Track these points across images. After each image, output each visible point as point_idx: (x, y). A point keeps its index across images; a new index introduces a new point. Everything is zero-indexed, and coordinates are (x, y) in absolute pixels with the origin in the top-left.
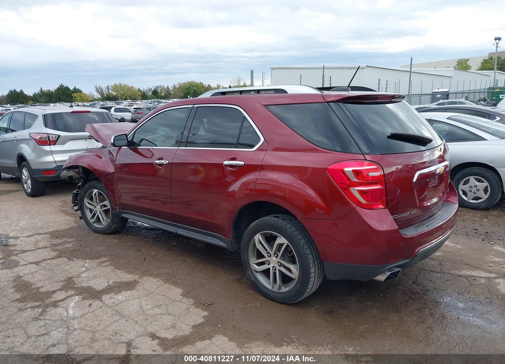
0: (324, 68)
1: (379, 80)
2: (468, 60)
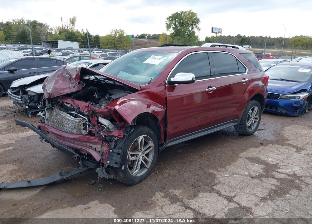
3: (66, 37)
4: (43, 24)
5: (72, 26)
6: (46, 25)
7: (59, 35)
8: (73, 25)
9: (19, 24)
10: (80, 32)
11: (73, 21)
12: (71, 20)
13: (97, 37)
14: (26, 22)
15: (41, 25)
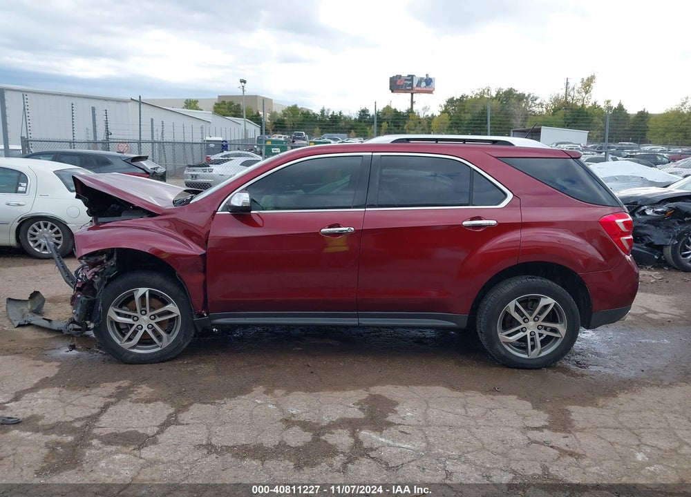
0: (140, 102)
1: (152, 120)
2: (197, 101)
3: (567, 119)
4: (526, 95)
5: (584, 94)
6: (531, 96)
7: (551, 117)
8: (586, 93)
9: (482, 97)
10: (602, 106)
11: (588, 84)
12: (585, 81)
13: (643, 116)
14: (494, 94)
15: (521, 98)
